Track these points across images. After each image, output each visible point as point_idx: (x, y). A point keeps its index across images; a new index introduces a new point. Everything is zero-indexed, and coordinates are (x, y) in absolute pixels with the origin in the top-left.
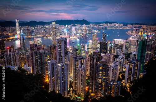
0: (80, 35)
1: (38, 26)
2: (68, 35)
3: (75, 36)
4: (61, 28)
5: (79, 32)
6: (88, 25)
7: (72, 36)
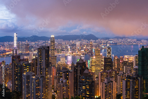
0: (85, 51)
1: (40, 41)
2: (71, 51)
3: (79, 52)
4: (64, 44)
5: (84, 48)
6: (96, 41)
7: (75, 52)
